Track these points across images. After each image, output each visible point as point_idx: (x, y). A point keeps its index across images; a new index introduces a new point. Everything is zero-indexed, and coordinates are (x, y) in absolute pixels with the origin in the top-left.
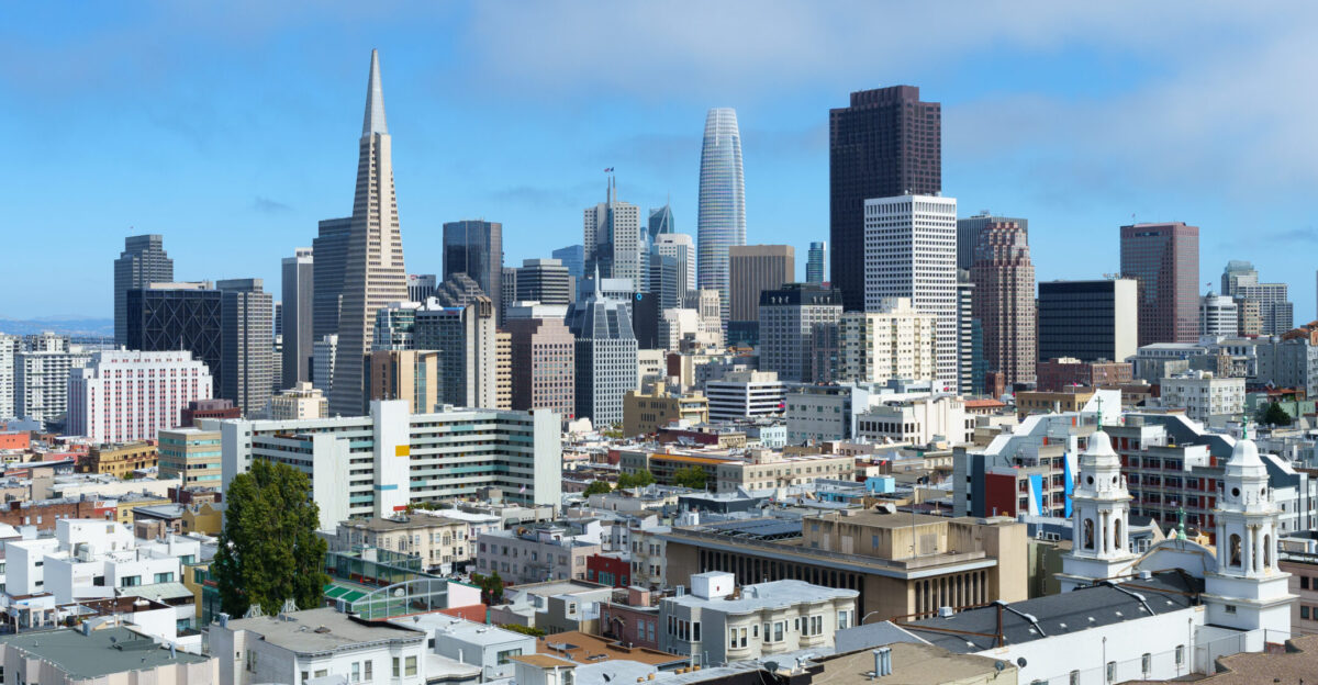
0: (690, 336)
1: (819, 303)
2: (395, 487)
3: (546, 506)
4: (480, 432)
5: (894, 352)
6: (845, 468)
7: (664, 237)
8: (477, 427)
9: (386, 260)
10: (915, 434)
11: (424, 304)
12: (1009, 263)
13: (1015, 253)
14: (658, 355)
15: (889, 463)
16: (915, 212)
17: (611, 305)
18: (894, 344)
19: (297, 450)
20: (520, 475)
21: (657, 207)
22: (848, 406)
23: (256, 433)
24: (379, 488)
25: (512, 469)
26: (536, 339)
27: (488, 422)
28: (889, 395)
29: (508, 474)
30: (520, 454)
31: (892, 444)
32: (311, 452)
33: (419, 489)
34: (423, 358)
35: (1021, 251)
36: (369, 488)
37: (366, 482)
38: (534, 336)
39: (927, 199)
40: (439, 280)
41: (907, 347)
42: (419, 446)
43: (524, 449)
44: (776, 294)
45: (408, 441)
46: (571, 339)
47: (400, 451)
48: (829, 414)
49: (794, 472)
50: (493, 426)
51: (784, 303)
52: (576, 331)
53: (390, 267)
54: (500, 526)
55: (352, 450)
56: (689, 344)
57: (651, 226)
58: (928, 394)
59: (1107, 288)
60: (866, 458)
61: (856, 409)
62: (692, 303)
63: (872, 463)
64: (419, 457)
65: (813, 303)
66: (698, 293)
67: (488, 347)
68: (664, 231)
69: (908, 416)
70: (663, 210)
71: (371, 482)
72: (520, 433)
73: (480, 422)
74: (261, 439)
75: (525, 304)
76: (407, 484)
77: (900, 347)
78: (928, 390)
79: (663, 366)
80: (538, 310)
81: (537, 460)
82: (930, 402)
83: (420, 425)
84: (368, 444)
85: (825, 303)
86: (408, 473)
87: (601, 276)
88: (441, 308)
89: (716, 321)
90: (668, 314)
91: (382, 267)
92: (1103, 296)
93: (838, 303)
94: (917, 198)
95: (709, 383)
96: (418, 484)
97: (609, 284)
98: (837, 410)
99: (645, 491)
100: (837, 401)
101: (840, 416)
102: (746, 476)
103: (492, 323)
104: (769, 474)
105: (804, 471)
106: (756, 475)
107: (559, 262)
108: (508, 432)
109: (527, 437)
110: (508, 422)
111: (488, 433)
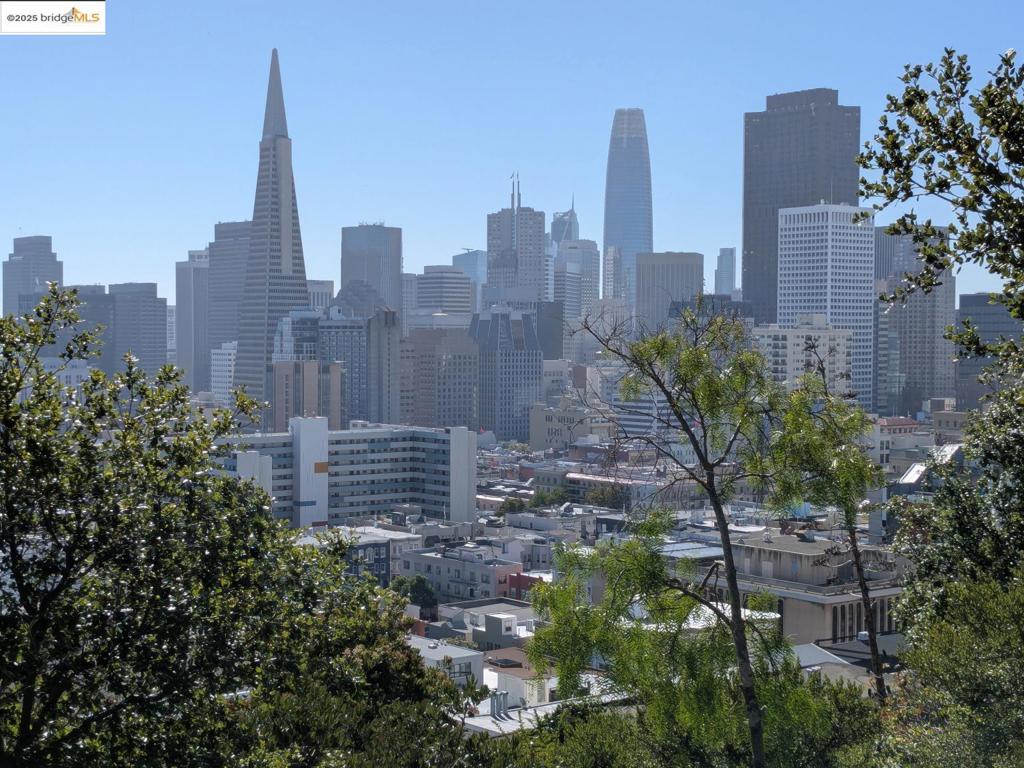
2: (313, 503)
8: (394, 445)
14: (563, 366)
20: (436, 492)
24: (298, 504)
25: (428, 486)
27: (404, 440)
29: (424, 491)
30: (436, 472)
32: (237, 469)
33: (337, 506)
36: (290, 504)
37: (285, 498)
42: (336, 464)
43: (441, 467)
45: (325, 459)
47: (319, 468)
50: (409, 444)
55: (274, 468)
64: (336, 474)
71: (291, 498)
72: (436, 451)
73: (397, 440)
76: (325, 501)
79: (566, 376)
81: (453, 479)
83: (338, 442)
84: (289, 461)
86: (326, 491)
96: (336, 500)
108: (424, 450)
109: (443, 455)
110: (424, 440)
111: (404, 450)
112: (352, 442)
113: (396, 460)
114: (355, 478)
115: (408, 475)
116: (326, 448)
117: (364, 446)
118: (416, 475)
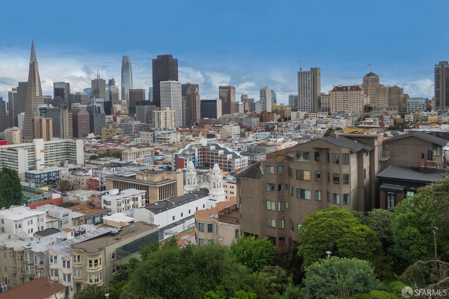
0: (120, 111)
1: (150, 105)
2: (40, 160)
3: (79, 165)
4: (63, 145)
5: (166, 120)
6: (152, 151)
7: (112, 86)
8: (62, 144)
9: (38, 94)
10: (169, 141)
11: (48, 106)
12: (194, 95)
13: (195, 93)
14: (111, 117)
15: (162, 149)
16: (172, 85)
17: (98, 105)
18: (166, 118)
19: (13, 153)
20: (73, 155)
21: (111, 78)
22: (154, 134)
23: (2, 149)
24: (36, 160)
25: (71, 154)
26: (79, 114)
27: (65, 143)
28: (163, 132)
29: (70, 155)
30: (73, 150)
31: (163, 143)
32: (17, 154)
33: (47, 160)
34: (48, 120)
35: (197, 93)
36: (33, 160)
37: (33, 159)
38: (78, 113)
39: (175, 81)
40: (53, 98)
41: (169, 118)
42: (46, 150)
43: (74, 149)
44: (139, 103)
45: (43, 149)
46: (88, 114)
47: (42, 151)
48: (150, 136)
49: (140, 152)
50: (66, 144)
51: (141, 105)
52: (90, 112)
53: (39, 96)
54: (67, 170)
55: (28, 152)
56: (119, 113)
57: (109, 83)
58: (172, 131)
59: (215, 101)
60: (157, 148)
61: (156, 135)
62: (120, 103)
63: (159, 149)
64: (47, 152)
65: (149, 105)
66: (121, 101)
67: (66, 117)
68: (113, 85)
69: (167, 137)
70: (112, 79)
71: (34, 159)
72: (73, 145)
73: (62, 143)
74: (3, 150)
75: (76, 104)
76: (44, 159)
77: (167, 118)
78: (172, 130)
79: (112, 119)
80: (80, 106)
81: (77, 152)
82: (172, 133)
83: (47, 144)
84: (33, 150)
85: (152, 105)
86: (44, 156)
87: (96, 98)
88: (53, 107)
89: (126, 108)
90: (113, 106)
91: (37, 96)
92: (214, 103)
93: (155, 105)
94: (172, 82)
95: (124, 124)
96: (47, 159)
97: (98, 100)
98: (151, 135)
99: (104, 159)
100: (152, 133)
101: (152, 137)
102: (129, 154)
103: (67, 111)
104: (134, 153)
105: (142, 152)
106: (131, 154)
107: (85, 93)
108: (70, 145)
109: (75, 146)
110: (70, 143)
111: (65, 145)
112: (50, 144)
113: (63, 148)
114: (51, 153)
115: (66, 151)
116: (44, 146)
117: (54, 145)
118: (68, 151)
